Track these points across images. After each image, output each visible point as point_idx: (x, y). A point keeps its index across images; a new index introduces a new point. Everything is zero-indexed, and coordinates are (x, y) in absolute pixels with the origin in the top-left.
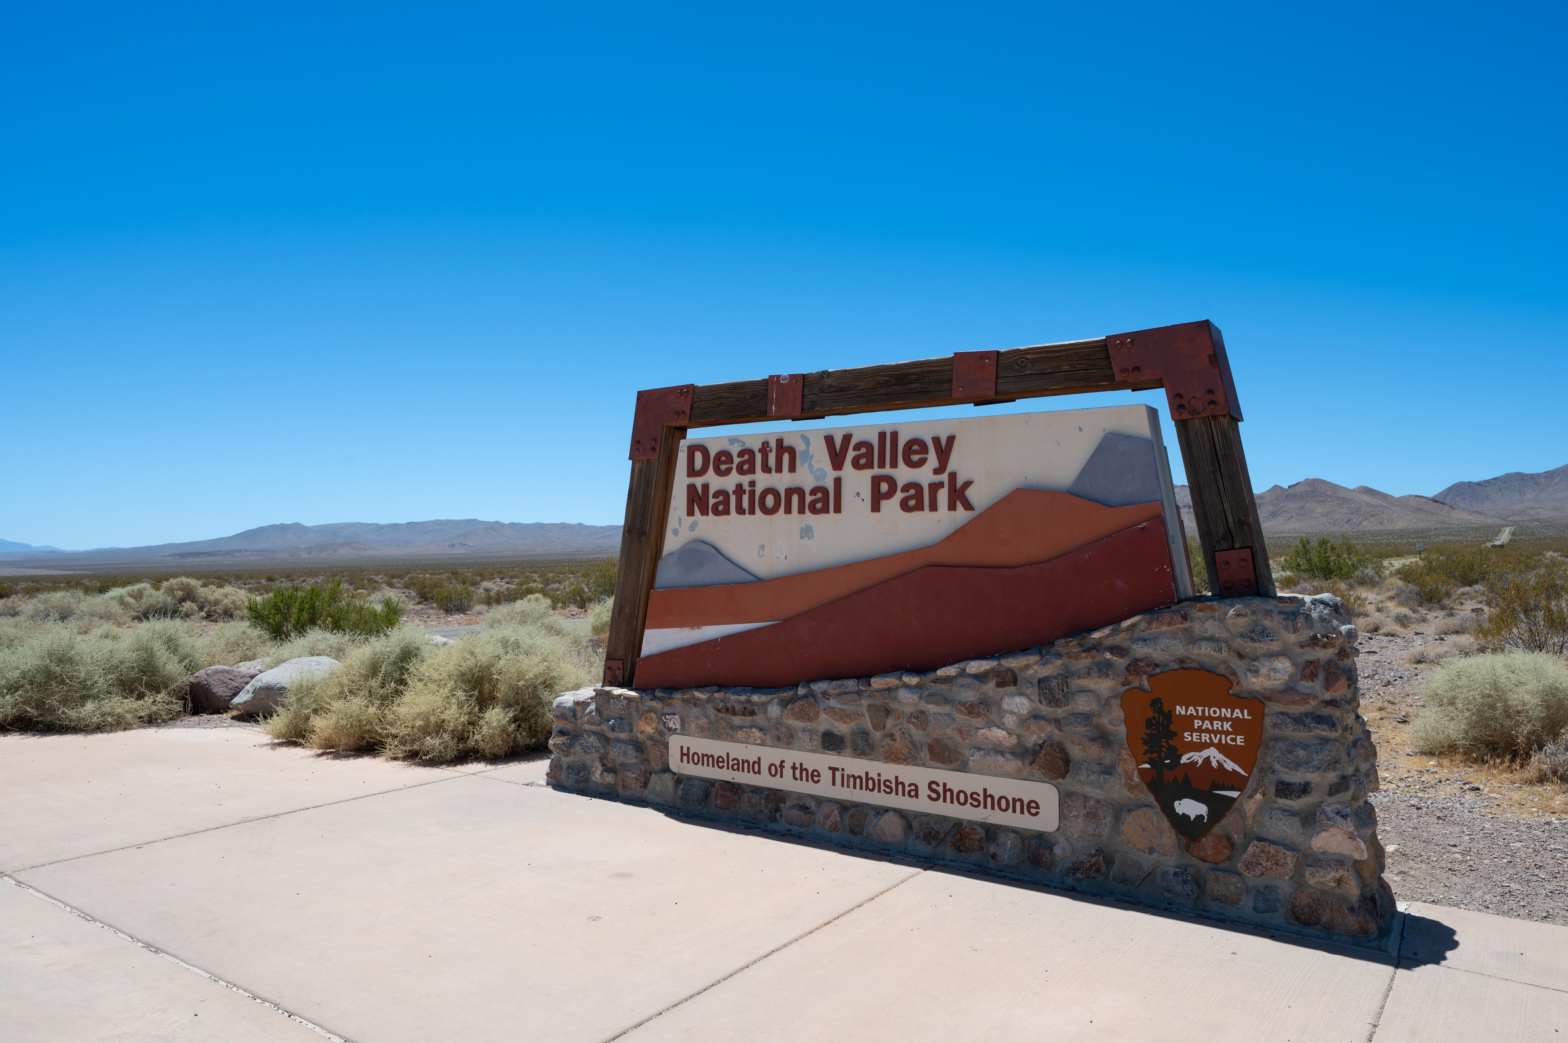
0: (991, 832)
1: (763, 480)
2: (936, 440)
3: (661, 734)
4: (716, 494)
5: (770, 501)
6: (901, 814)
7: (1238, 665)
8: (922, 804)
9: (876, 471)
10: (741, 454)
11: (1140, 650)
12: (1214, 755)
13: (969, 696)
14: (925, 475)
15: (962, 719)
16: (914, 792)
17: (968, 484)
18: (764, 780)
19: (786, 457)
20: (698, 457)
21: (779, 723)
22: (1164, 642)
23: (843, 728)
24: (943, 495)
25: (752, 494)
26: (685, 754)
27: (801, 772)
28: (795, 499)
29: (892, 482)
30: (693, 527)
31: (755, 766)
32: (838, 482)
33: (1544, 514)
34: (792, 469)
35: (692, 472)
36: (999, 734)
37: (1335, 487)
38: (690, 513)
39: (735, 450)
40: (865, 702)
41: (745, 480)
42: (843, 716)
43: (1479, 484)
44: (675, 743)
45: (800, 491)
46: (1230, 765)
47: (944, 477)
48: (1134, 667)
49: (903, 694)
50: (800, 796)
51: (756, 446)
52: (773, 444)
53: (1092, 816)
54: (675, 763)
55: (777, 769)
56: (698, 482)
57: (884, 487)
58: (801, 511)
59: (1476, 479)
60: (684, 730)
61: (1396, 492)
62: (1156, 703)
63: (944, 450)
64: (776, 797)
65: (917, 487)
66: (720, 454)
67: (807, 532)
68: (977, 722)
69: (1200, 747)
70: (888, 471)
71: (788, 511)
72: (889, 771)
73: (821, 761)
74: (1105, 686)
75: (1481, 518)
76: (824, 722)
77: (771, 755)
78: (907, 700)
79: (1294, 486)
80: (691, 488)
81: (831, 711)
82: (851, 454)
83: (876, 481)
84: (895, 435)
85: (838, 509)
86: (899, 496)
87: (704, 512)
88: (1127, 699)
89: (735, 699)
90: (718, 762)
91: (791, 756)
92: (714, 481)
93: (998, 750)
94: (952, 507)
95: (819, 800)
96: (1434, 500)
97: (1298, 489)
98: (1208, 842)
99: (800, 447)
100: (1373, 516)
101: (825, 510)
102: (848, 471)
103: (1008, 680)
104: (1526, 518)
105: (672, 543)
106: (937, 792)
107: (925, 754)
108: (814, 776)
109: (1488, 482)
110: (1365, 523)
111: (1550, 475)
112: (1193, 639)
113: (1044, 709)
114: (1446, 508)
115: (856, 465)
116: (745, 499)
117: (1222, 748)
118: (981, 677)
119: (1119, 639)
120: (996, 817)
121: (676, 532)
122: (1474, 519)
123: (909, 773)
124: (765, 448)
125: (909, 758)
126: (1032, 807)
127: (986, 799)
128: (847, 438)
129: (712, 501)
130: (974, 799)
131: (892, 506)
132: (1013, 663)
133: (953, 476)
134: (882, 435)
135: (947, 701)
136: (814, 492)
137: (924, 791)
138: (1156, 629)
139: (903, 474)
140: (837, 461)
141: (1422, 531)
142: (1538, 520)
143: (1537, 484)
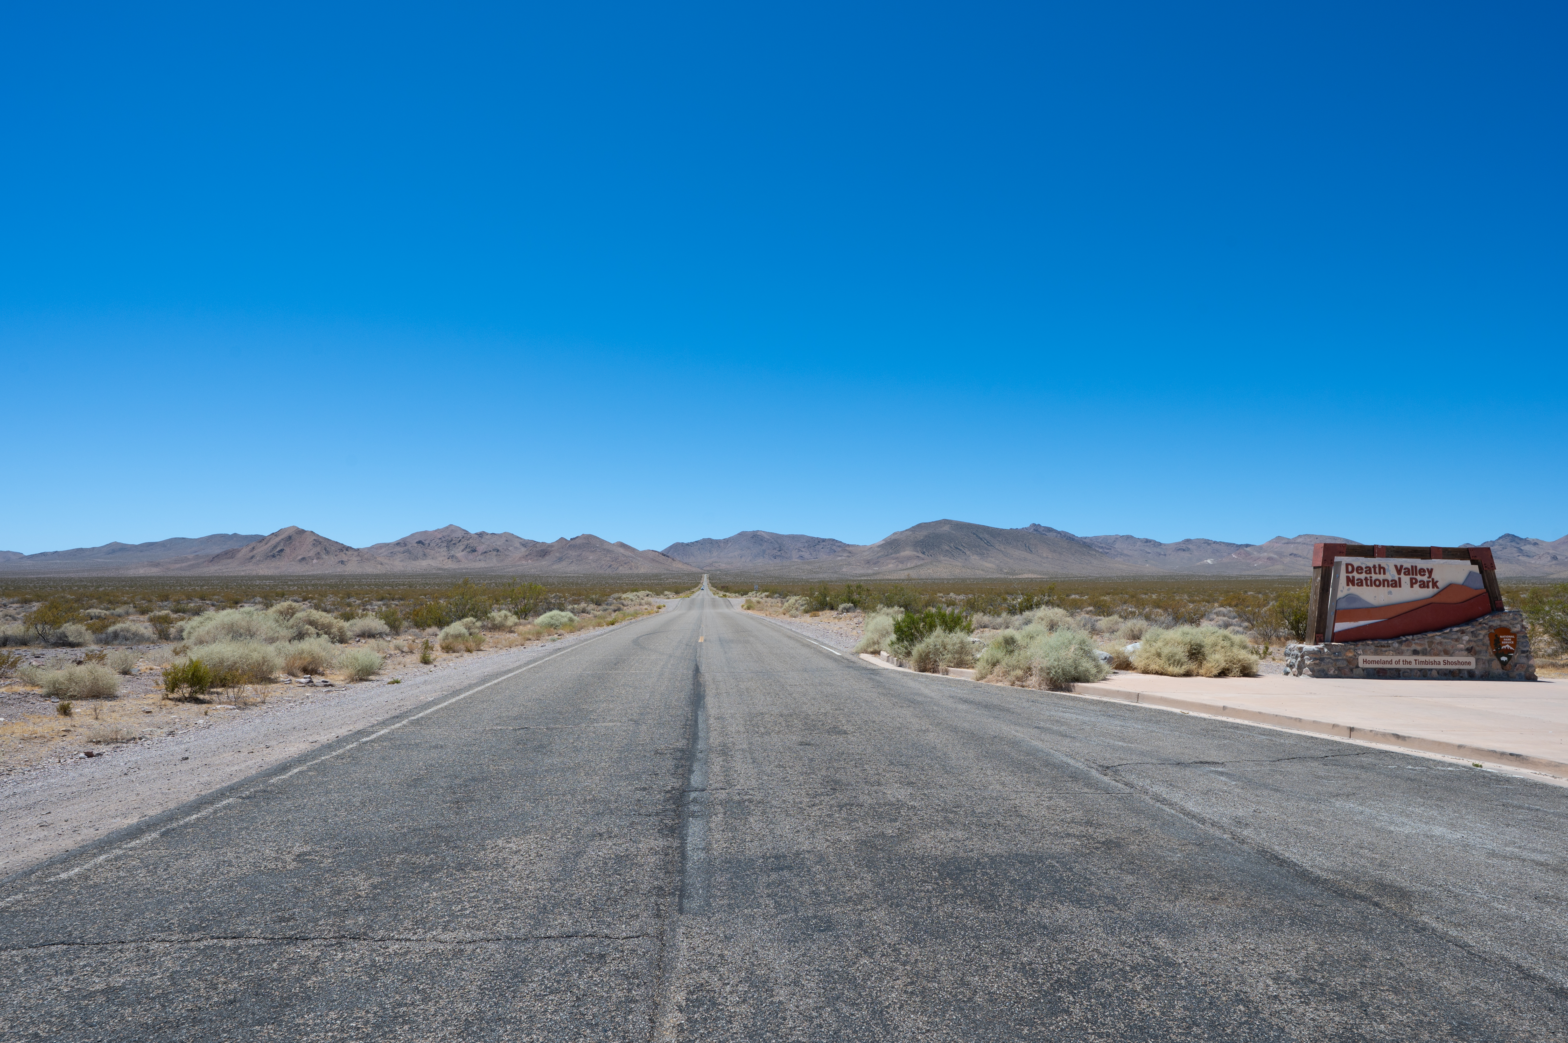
0: (1460, 670)
1: (1374, 577)
2: (1428, 569)
3: (1355, 656)
4: (1358, 580)
5: (1377, 583)
6: (1436, 669)
7: (1511, 626)
8: (1442, 666)
9: (1411, 576)
10: (1366, 568)
11: (1491, 623)
12: (1508, 646)
13: (1455, 637)
14: (1425, 578)
15: (1453, 643)
16: (1439, 663)
17: (1437, 582)
18: (1394, 666)
19: (1382, 570)
20: (1350, 568)
21: (1398, 649)
22: (1496, 621)
23: (1419, 648)
24: (1431, 584)
25: (1371, 580)
26: (1365, 661)
27: (1405, 662)
28: (1386, 583)
29: (1416, 580)
30: (1349, 590)
31: (1391, 662)
32: (1400, 579)
33: (723, 566)
34: (1384, 573)
35: (1347, 572)
36: (1462, 646)
37: (602, 542)
38: (1348, 585)
39: (1364, 566)
40: (1426, 640)
41: (1368, 576)
42: (1421, 645)
43: (688, 544)
44: (1361, 659)
45: (1388, 581)
46: (1511, 648)
47: (1430, 579)
48: (1490, 627)
49: (1436, 637)
50: (1405, 669)
51: (1371, 566)
52: (1377, 566)
53: (1484, 663)
54: (1361, 665)
55: (1398, 662)
56: (1350, 575)
57: (1414, 581)
58: (1388, 586)
59: (686, 542)
60: (1365, 653)
61: (641, 547)
62: (1496, 636)
63: (1430, 572)
64: (1398, 670)
65: (1424, 582)
66: (1358, 567)
67: (1390, 593)
68: (1456, 643)
69: (1505, 645)
70: (1414, 576)
71: (1384, 586)
72: (1432, 659)
73: (1412, 658)
74: (1483, 632)
75: (689, 568)
76: (1414, 647)
77: (1396, 658)
78: (1438, 639)
79: (574, 539)
80: (1348, 577)
81: (1415, 643)
82: (1403, 571)
83: (1411, 579)
84: (1416, 567)
85: (1400, 586)
86: (1418, 584)
87: (1353, 585)
88: (1490, 635)
89: (1384, 642)
90: (1377, 662)
91: (1402, 658)
92: (1356, 575)
93: (1462, 650)
94: (1433, 587)
95: (1411, 670)
96: (663, 554)
97: (578, 542)
98: (1508, 666)
99: (1386, 567)
100: (625, 563)
101: (1396, 586)
102: (1402, 576)
103: (1463, 632)
104: (713, 568)
105: (1340, 595)
106: (1445, 663)
107: (1442, 653)
108: (1410, 663)
109: (693, 543)
110: (621, 568)
111: (726, 541)
112: (1502, 621)
113: (1472, 639)
114: (670, 560)
115: (1405, 574)
116: (1369, 582)
117: (1510, 644)
118: (1457, 631)
119: (1485, 621)
120: (1461, 667)
121: (1342, 591)
122: (686, 568)
123: (1437, 659)
124: (1374, 567)
125: (1438, 655)
126: (1469, 663)
127: (1459, 663)
128: (1401, 566)
129: (1356, 582)
130: (1455, 663)
131: (1416, 586)
132: (1464, 628)
133: (1433, 579)
134: (1412, 567)
135: (1448, 639)
136: (1392, 581)
137: (1442, 663)
138: (1494, 618)
139: (1419, 578)
140: (1399, 572)
141: (656, 575)
142: (720, 570)
143: (719, 546)
